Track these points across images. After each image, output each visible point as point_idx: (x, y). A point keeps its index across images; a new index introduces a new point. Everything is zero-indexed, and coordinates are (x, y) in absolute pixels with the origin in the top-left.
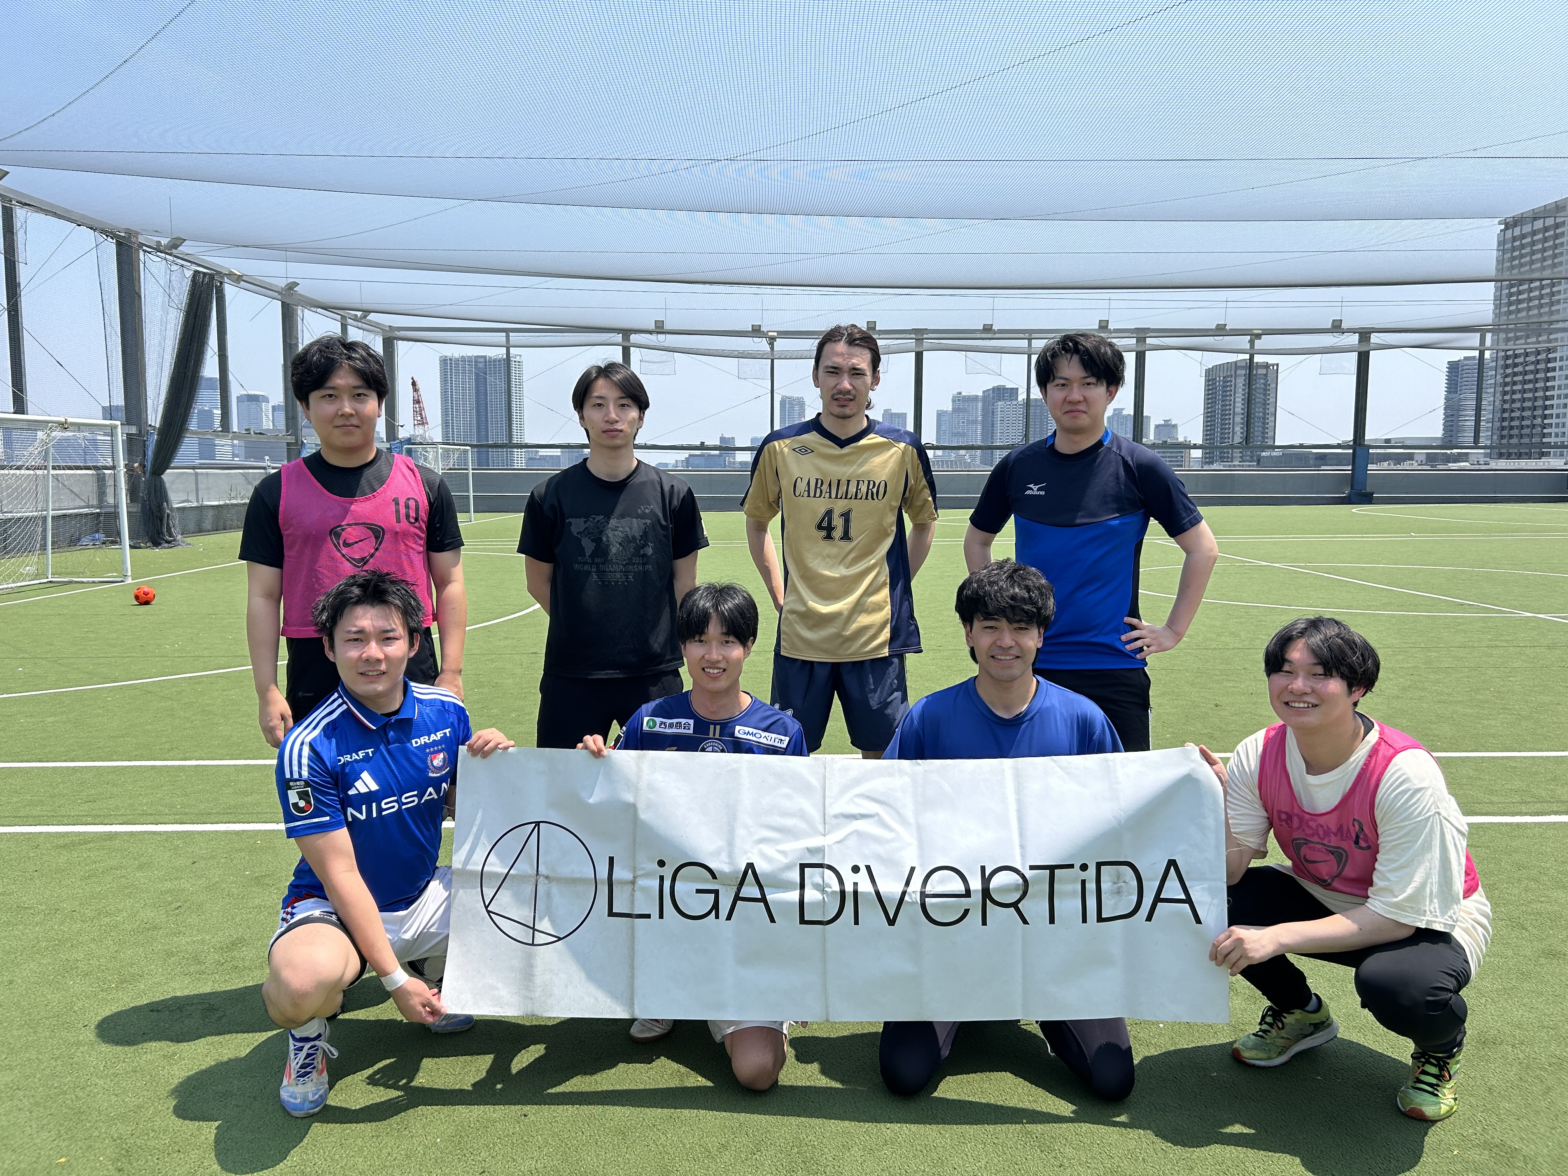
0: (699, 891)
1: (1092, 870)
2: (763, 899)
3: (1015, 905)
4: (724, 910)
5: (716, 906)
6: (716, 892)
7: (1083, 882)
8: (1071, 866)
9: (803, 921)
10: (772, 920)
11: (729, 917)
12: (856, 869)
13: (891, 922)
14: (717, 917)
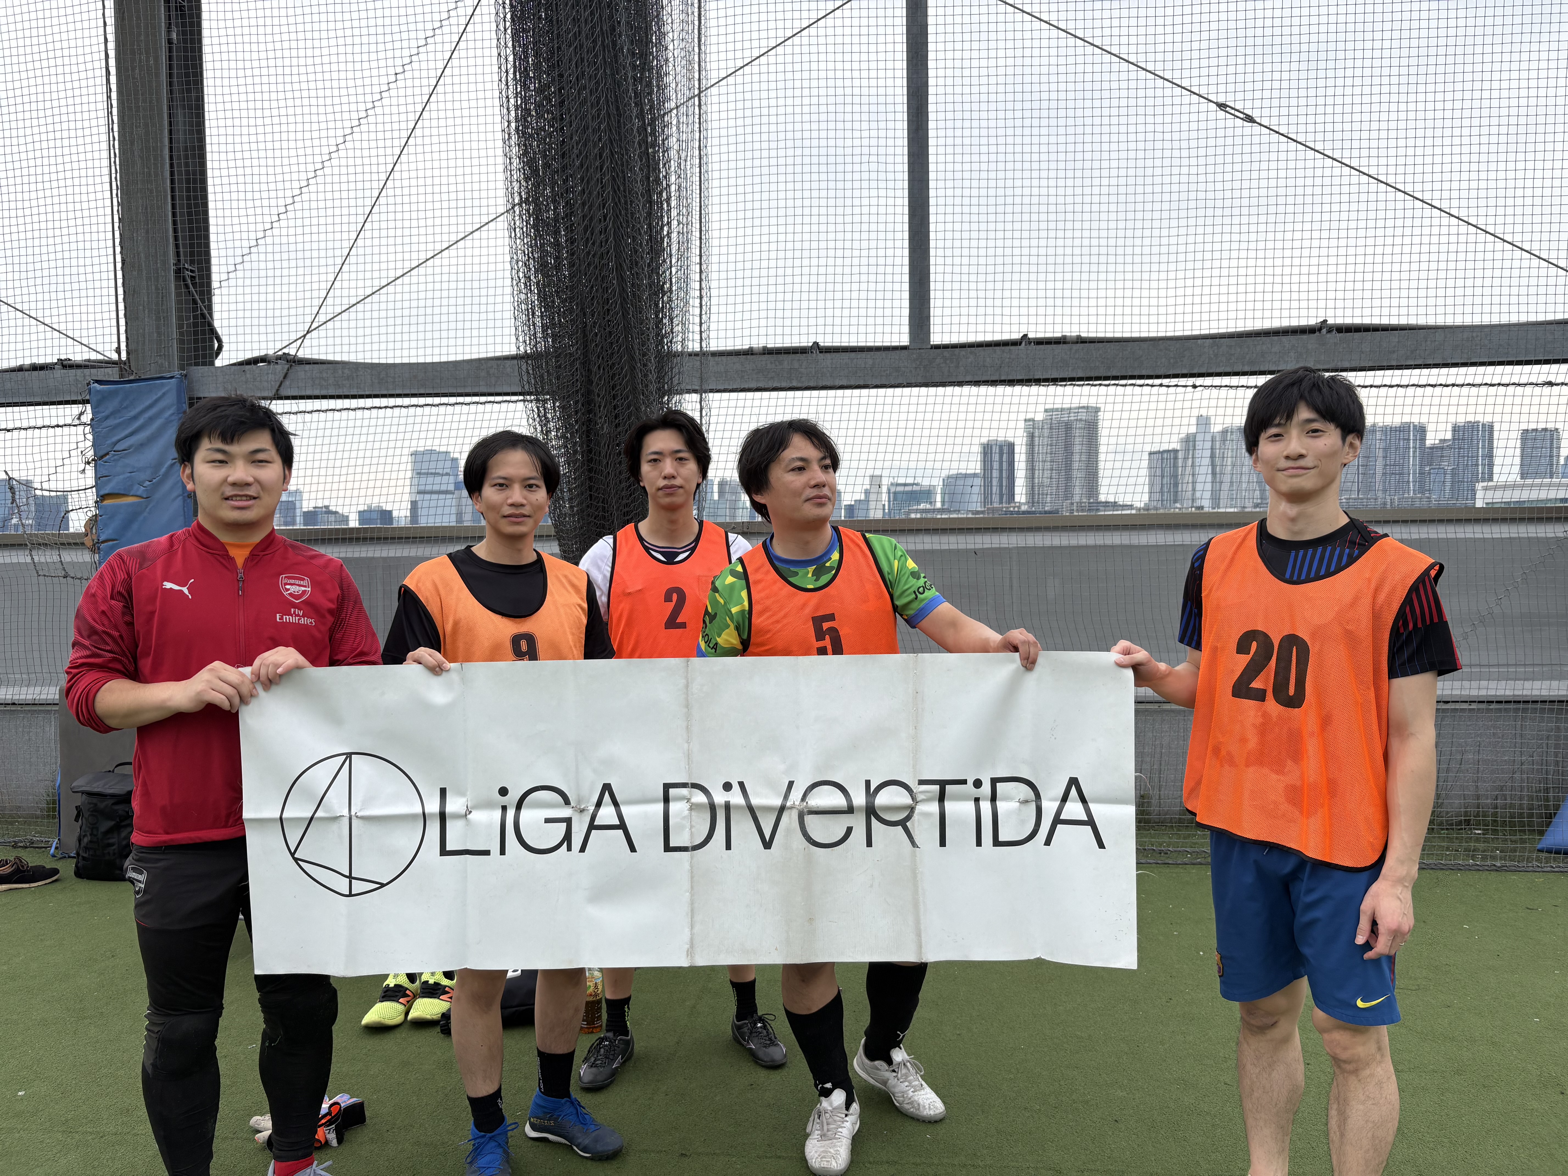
0: (547, 821)
1: (987, 786)
2: (622, 826)
3: (903, 823)
4: (577, 840)
5: (568, 837)
6: (568, 821)
7: (977, 800)
8: (964, 782)
9: (668, 848)
10: (633, 849)
11: (583, 849)
12: (727, 787)
13: (767, 845)
14: (569, 849)
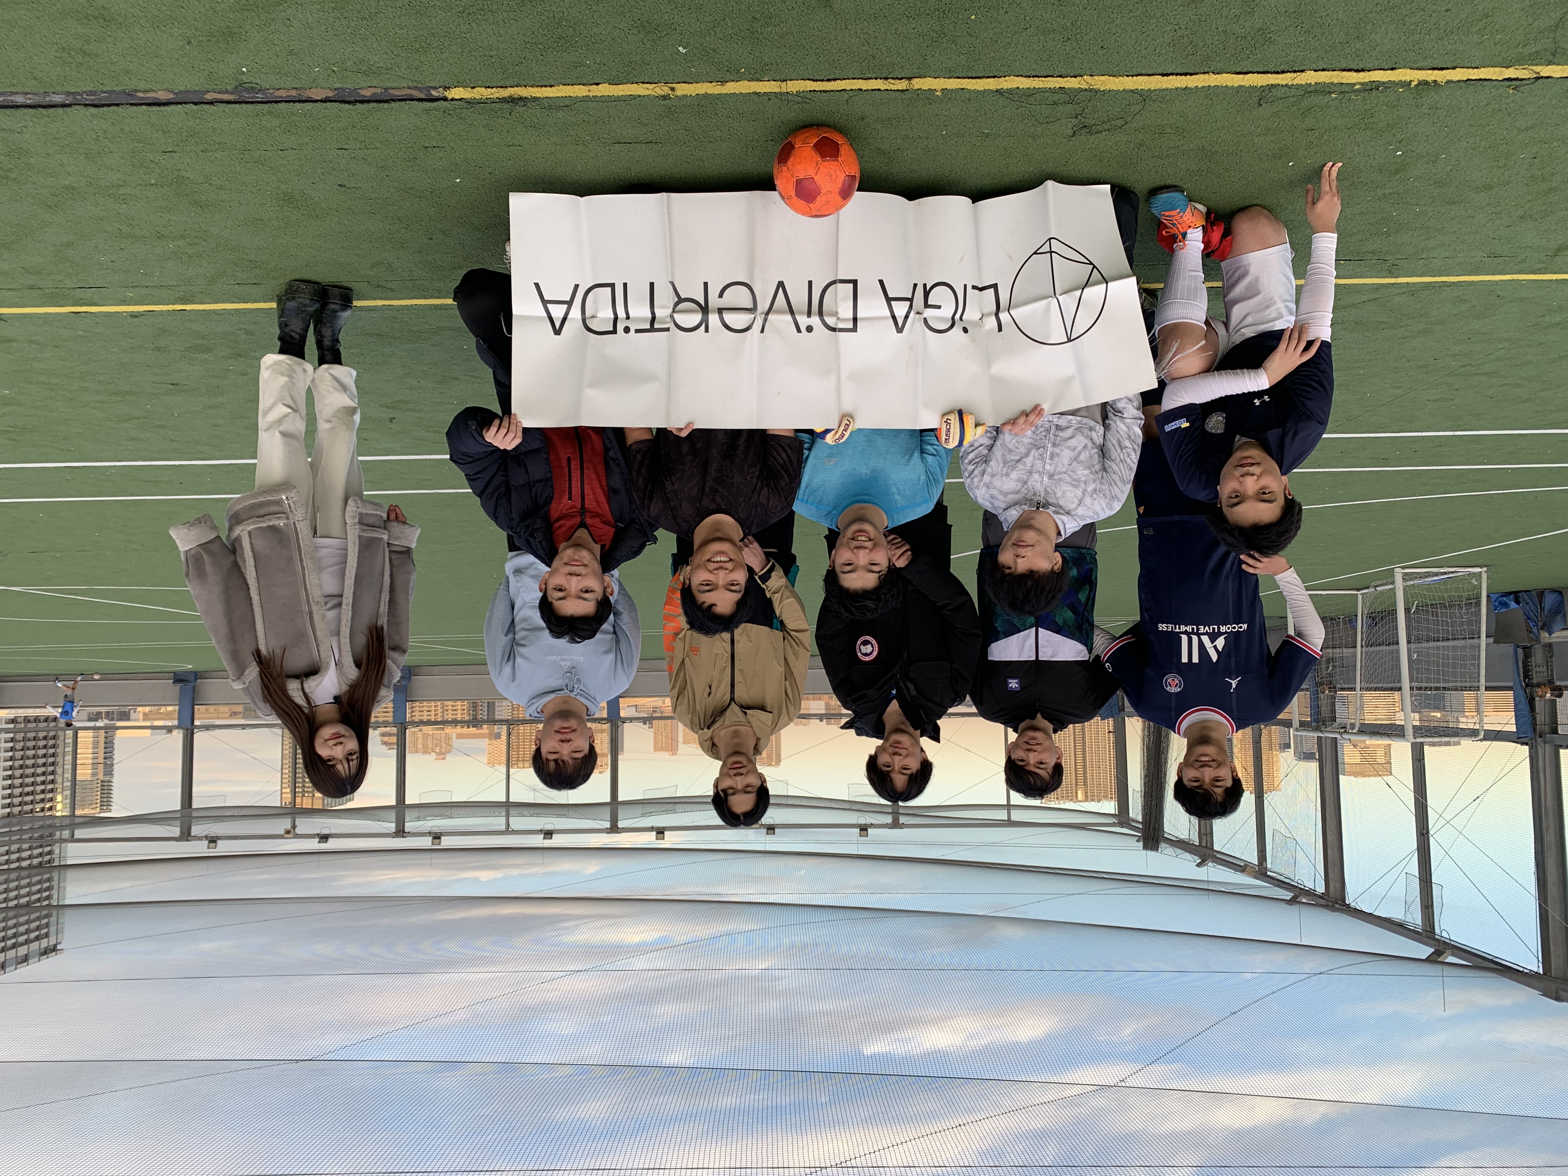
0: (938, 307)
1: (620, 327)
2: (889, 300)
3: (681, 300)
5: (926, 294)
7: (628, 318)
8: (637, 331)
9: (855, 282)
10: (881, 283)
11: (915, 285)
12: (810, 329)
13: (781, 284)
14: (925, 285)
